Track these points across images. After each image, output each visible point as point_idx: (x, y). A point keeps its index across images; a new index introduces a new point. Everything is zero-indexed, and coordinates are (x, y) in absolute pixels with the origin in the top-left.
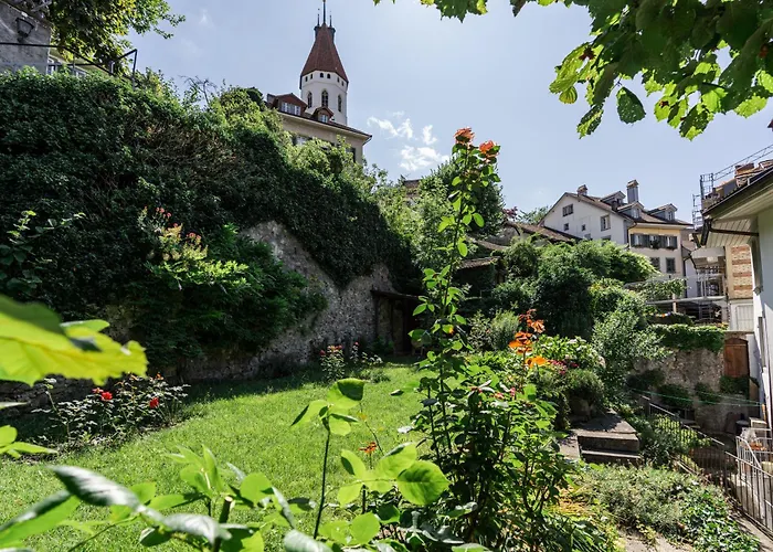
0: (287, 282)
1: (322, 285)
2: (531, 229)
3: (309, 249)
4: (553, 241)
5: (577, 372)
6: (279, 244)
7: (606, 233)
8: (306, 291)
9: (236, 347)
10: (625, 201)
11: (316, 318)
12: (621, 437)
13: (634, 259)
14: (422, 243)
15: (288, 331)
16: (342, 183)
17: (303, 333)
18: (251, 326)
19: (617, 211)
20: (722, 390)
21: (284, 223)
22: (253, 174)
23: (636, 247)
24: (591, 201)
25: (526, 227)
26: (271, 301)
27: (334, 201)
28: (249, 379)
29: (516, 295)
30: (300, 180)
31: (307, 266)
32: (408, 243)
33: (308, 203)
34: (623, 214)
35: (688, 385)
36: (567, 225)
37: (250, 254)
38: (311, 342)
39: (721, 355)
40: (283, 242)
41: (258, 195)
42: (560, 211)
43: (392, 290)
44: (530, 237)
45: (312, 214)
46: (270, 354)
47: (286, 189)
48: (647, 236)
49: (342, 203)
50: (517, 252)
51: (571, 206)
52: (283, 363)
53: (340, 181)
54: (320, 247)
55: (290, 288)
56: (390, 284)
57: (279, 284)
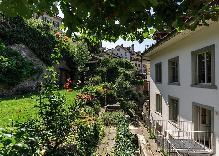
0: (27, 64)
1: (41, 65)
2: (109, 53)
3: (37, 54)
4: (114, 57)
5: (110, 91)
6: (25, 52)
7: (126, 57)
8: (35, 67)
9: (6, 85)
10: (131, 49)
11: (39, 76)
12: (116, 106)
13: (131, 64)
14: (76, 55)
15: (28, 80)
16: (49, 35)
17: (34, 80)
18: (12, 78)
19: (129, 51)
20: (143, 94)
21: (26, 45)
22: (13, 27)
23: (132, 60)
24: (123, 48)
25: (108, 53)
26: (19, 70)
27: (46, 40)
28: (11, 95)
29: (101, 71)
30: (33, 32)
31: (36, 59)
32: (72, 55)
33: (36, 39)
34: (130, 52)
35: (137, 93)
36: (118, 54)
37: (11, 54)
38: (37, 83)
39: (143, 86)
40: (26, 51)
41: (15, 35)
42: (116, 50)
43: (67, 68)
44: (108, 56)
45: (38, 43)
46: (20, 87)
47: (27, 33)
48: (135, 58)
49: (49, 41)
50: (104, 59)
51: (119, 49)
52: (25, 90)
53: (49, 34)
54: (41, 54)
55: (28, 66)
56: (66, 66)
57: (23, 64)
